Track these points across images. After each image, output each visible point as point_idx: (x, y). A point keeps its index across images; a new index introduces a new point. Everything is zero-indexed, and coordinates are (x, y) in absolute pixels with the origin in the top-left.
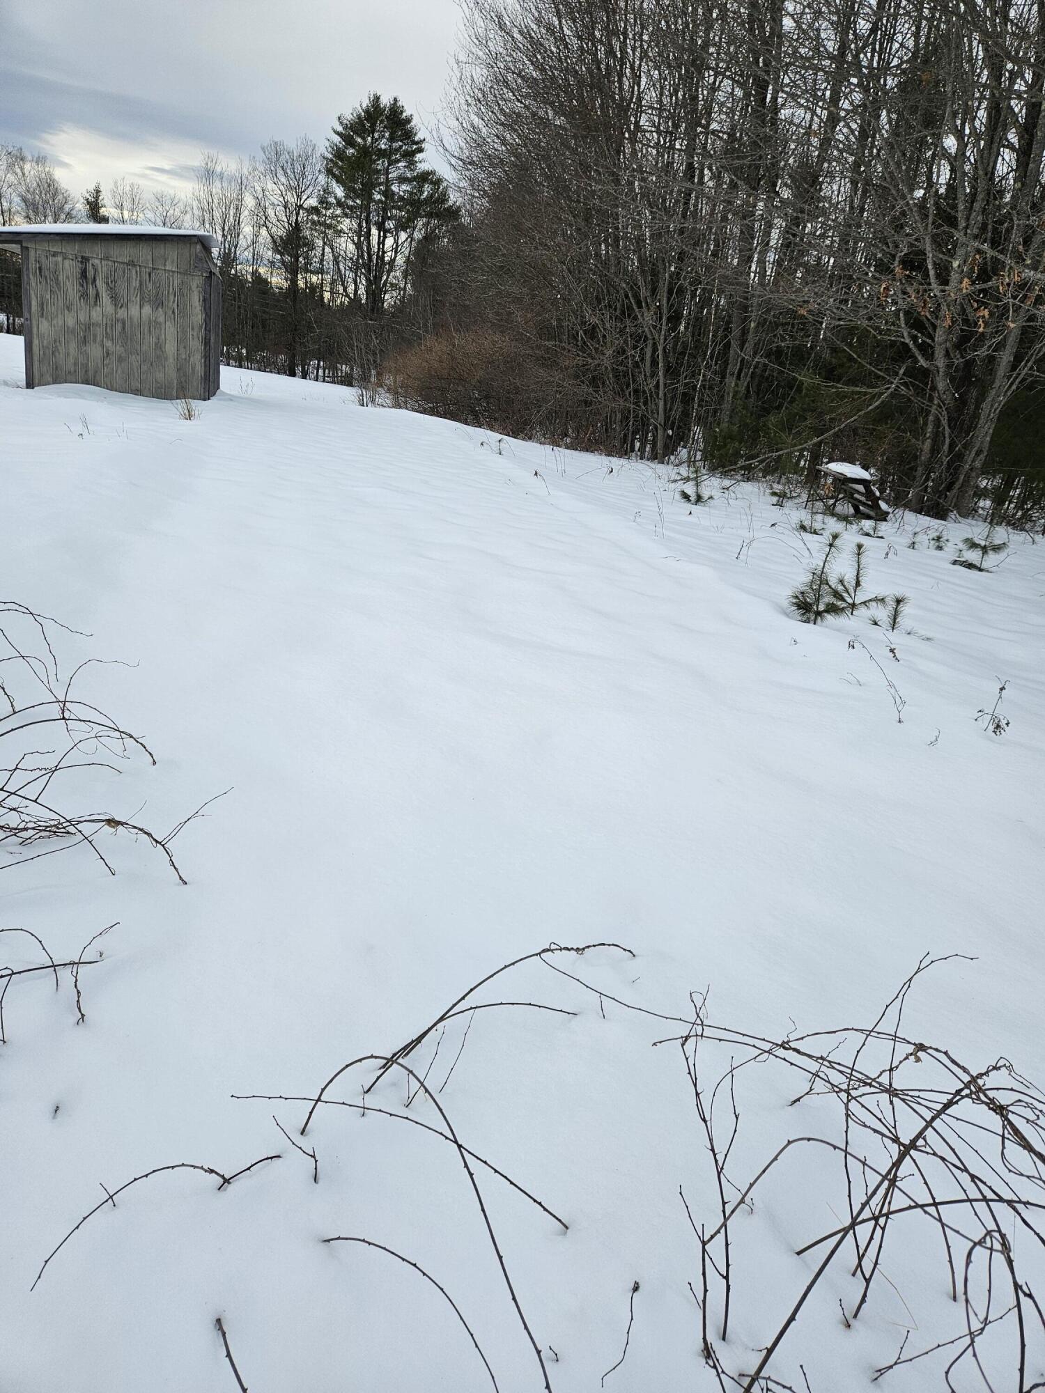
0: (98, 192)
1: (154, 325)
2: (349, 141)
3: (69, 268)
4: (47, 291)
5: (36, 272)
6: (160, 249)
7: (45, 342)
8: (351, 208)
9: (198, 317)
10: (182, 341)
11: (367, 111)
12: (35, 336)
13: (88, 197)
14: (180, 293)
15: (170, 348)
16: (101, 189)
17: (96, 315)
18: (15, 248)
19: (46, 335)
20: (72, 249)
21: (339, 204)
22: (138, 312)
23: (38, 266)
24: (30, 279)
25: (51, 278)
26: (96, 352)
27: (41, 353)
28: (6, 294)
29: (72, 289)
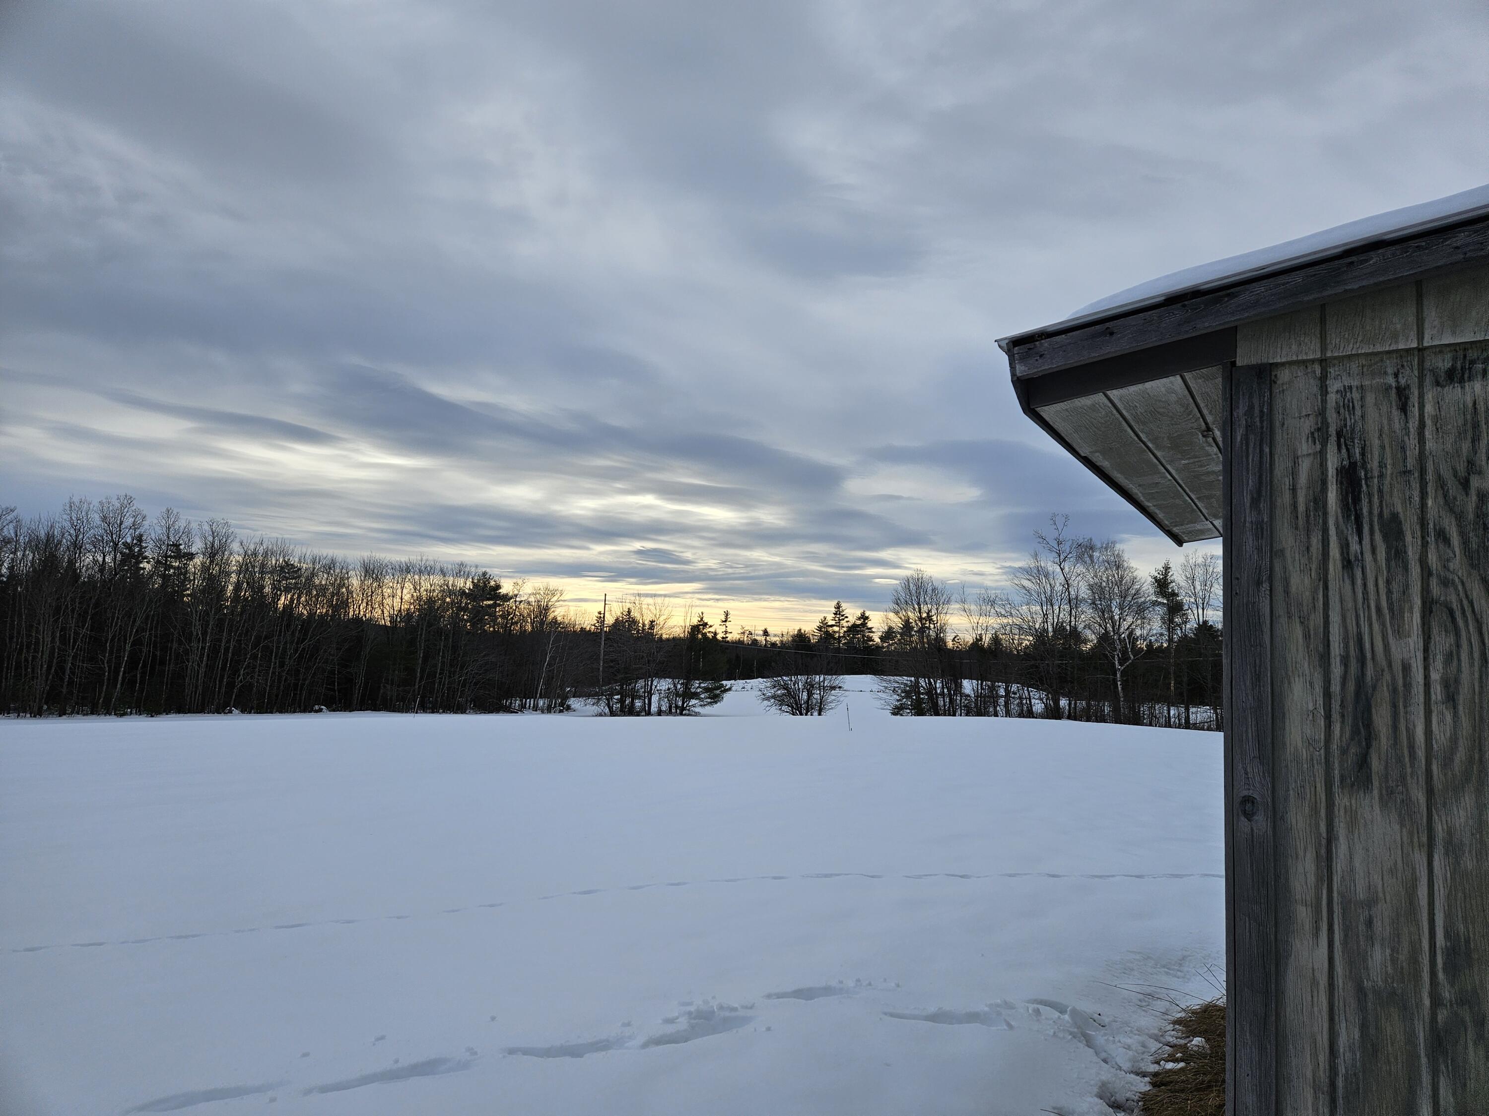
0: (1167, 568)
4: (1397, 613)
5: (1319, 502)
7: (1378, 957)
12: (1303, 914)
13: (1156, 574)
16: (1171, 566)
19: (1383, 915)
23: (1333, 462)
24: (1276, 553)
27: (1347, 1035)
28: (1069, 679)
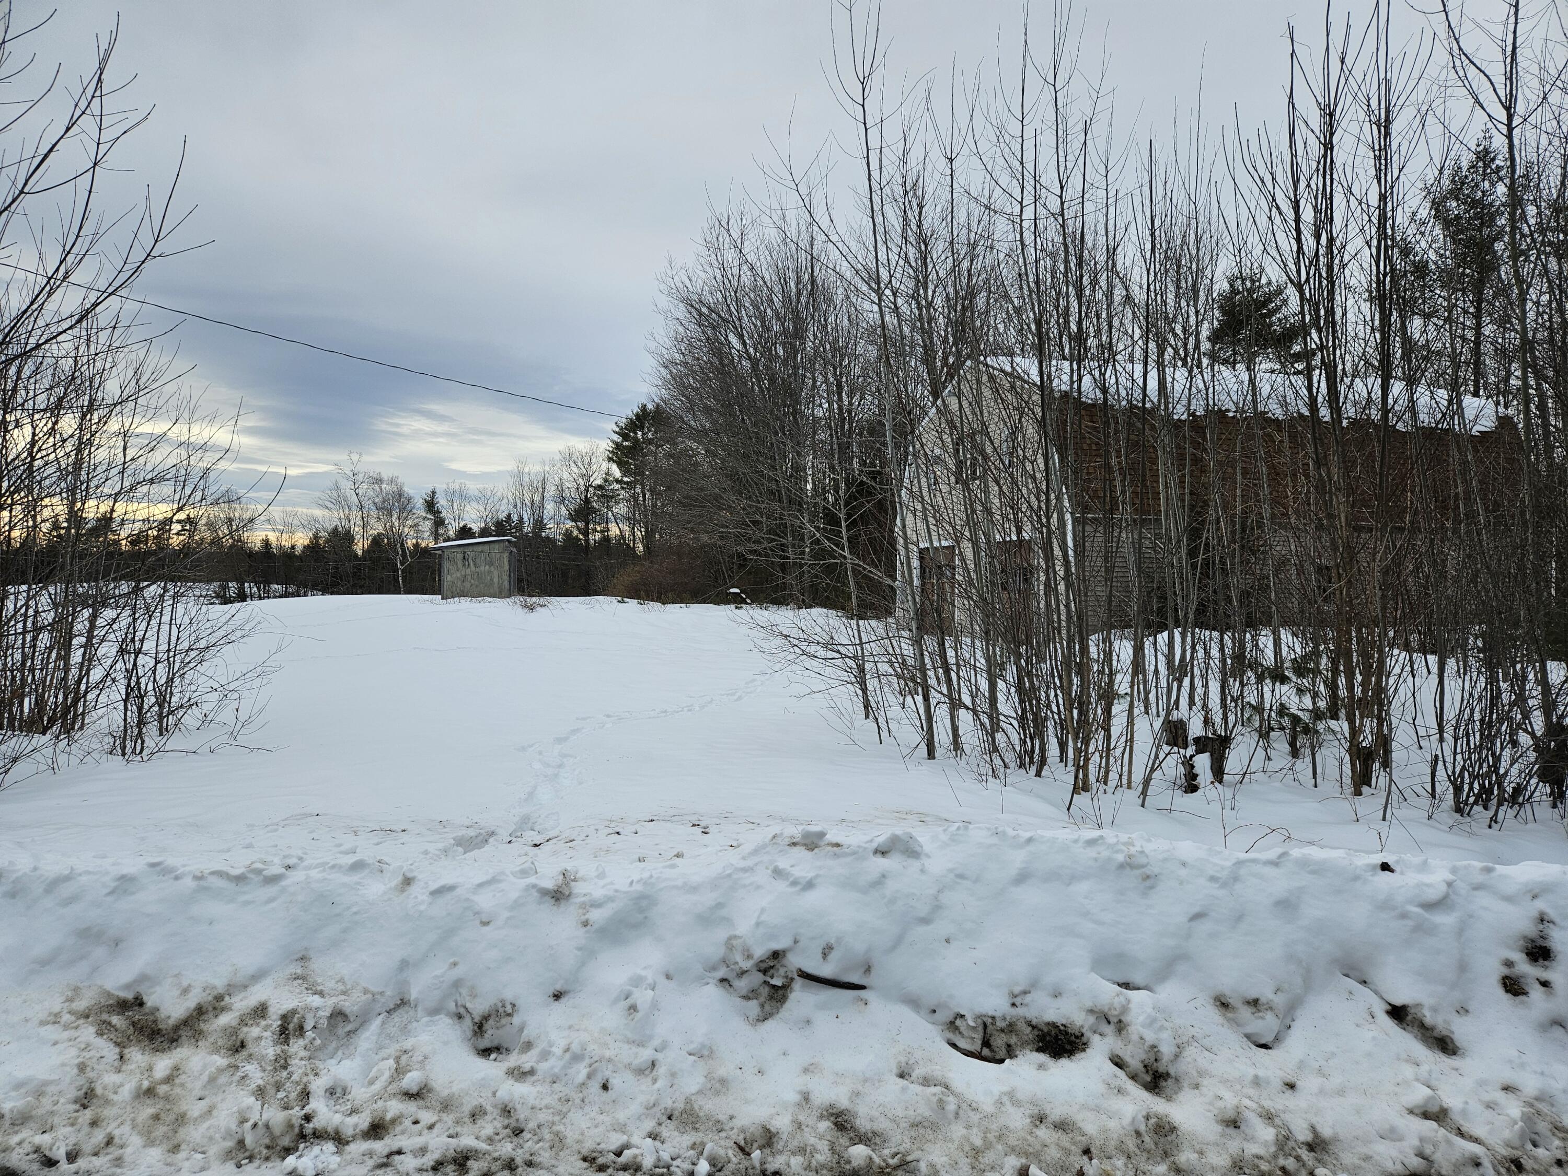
1: (490, 572)
2: (625, 437)
3: (459, 556)
4: (451, 565)
5: (446, 559)
6: (492, 545)
7: (449, 583)
8: (627, 483)
9: (507, 567)
10: (500, 577)
11: (637, 415)
12: (446, 582)
14: (500, 560)
15: (496, 580)
17: (468, 571)
18: (439, 552)
19: (449, 581)
20: (459, 550)
21: (618, 481)
22: (484, 568)
23: (447, 557)
24: (444, 562)
25: (452, 560)
26: (467, 584)
27: (447, 587)
29: (460, 564)
